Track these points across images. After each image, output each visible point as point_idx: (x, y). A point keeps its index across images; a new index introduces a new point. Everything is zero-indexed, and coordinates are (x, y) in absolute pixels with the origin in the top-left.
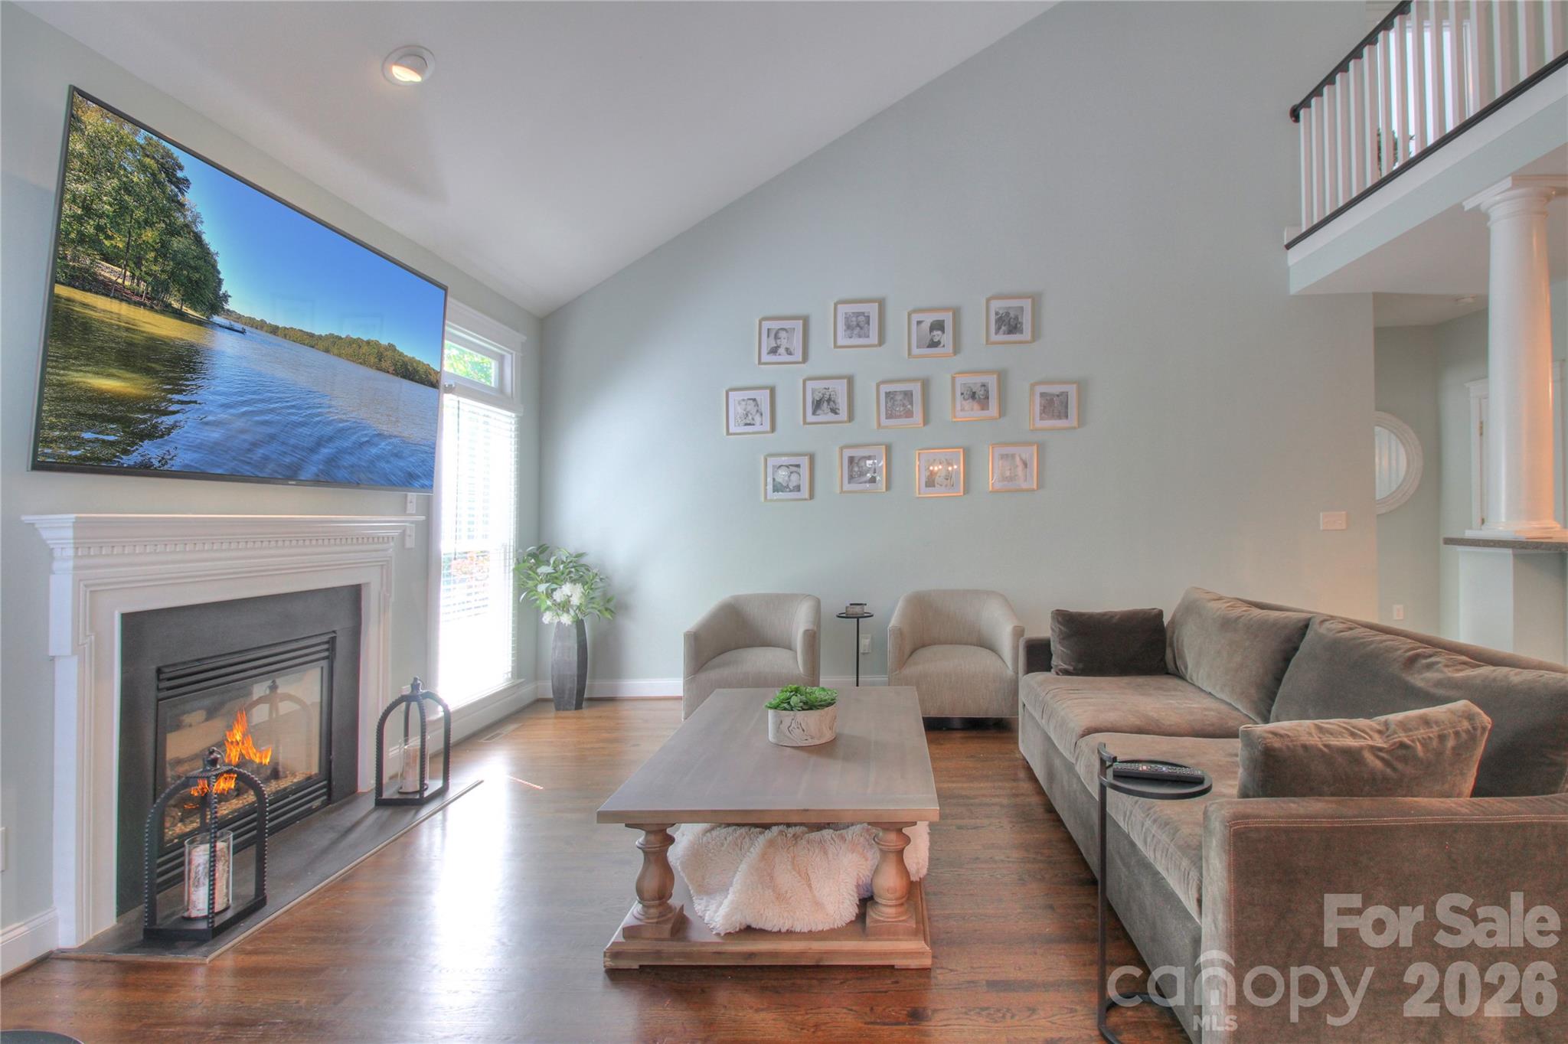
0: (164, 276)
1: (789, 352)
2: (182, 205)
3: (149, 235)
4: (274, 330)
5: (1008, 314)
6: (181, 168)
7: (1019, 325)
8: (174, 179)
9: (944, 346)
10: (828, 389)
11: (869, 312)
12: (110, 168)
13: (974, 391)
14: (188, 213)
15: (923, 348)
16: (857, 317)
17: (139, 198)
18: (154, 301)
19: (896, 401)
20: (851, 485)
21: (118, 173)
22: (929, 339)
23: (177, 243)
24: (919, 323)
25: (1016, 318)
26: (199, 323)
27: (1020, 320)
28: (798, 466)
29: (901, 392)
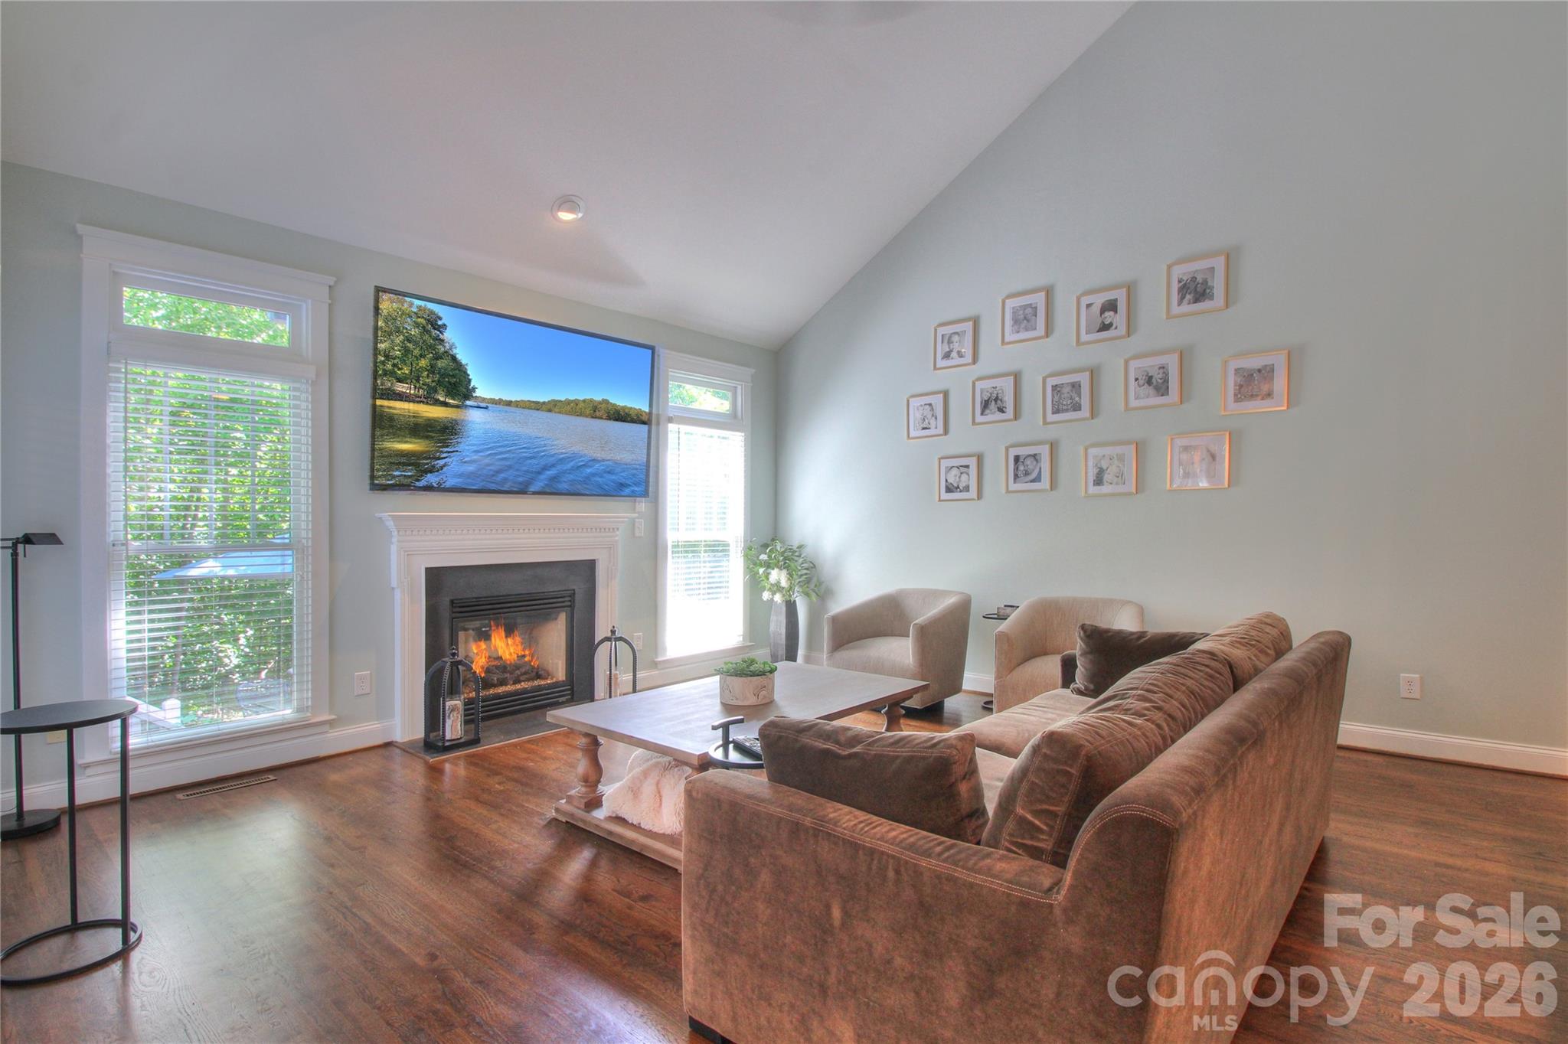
0: (434, 384)
1: (960, 355)
2: (443, 341)
3: (423, 363)
4: (509, 403)
5: (1194, 279)
6: (440, 319)
7: (1208, 291)
8: (437, 327)
9: (1116, 328)
10: (996, 387)
11: (1037, 303)
12: (398, 331)
13: (1150, 375)
14: (447, 345)
15: (1094, 333)
16: (1025, 309)
17: (416, 343)
18: (429, 399)
19: (1063, 394)
20: (1016, 485)
21: (402, 332)
22: (1100, 322)
23: (440, 364)
24: (1088, 306)
25: (1205, 282)
26: (457, 407)
27: (1209, 284)
28: (967, 467)
29: (1067, 384)
